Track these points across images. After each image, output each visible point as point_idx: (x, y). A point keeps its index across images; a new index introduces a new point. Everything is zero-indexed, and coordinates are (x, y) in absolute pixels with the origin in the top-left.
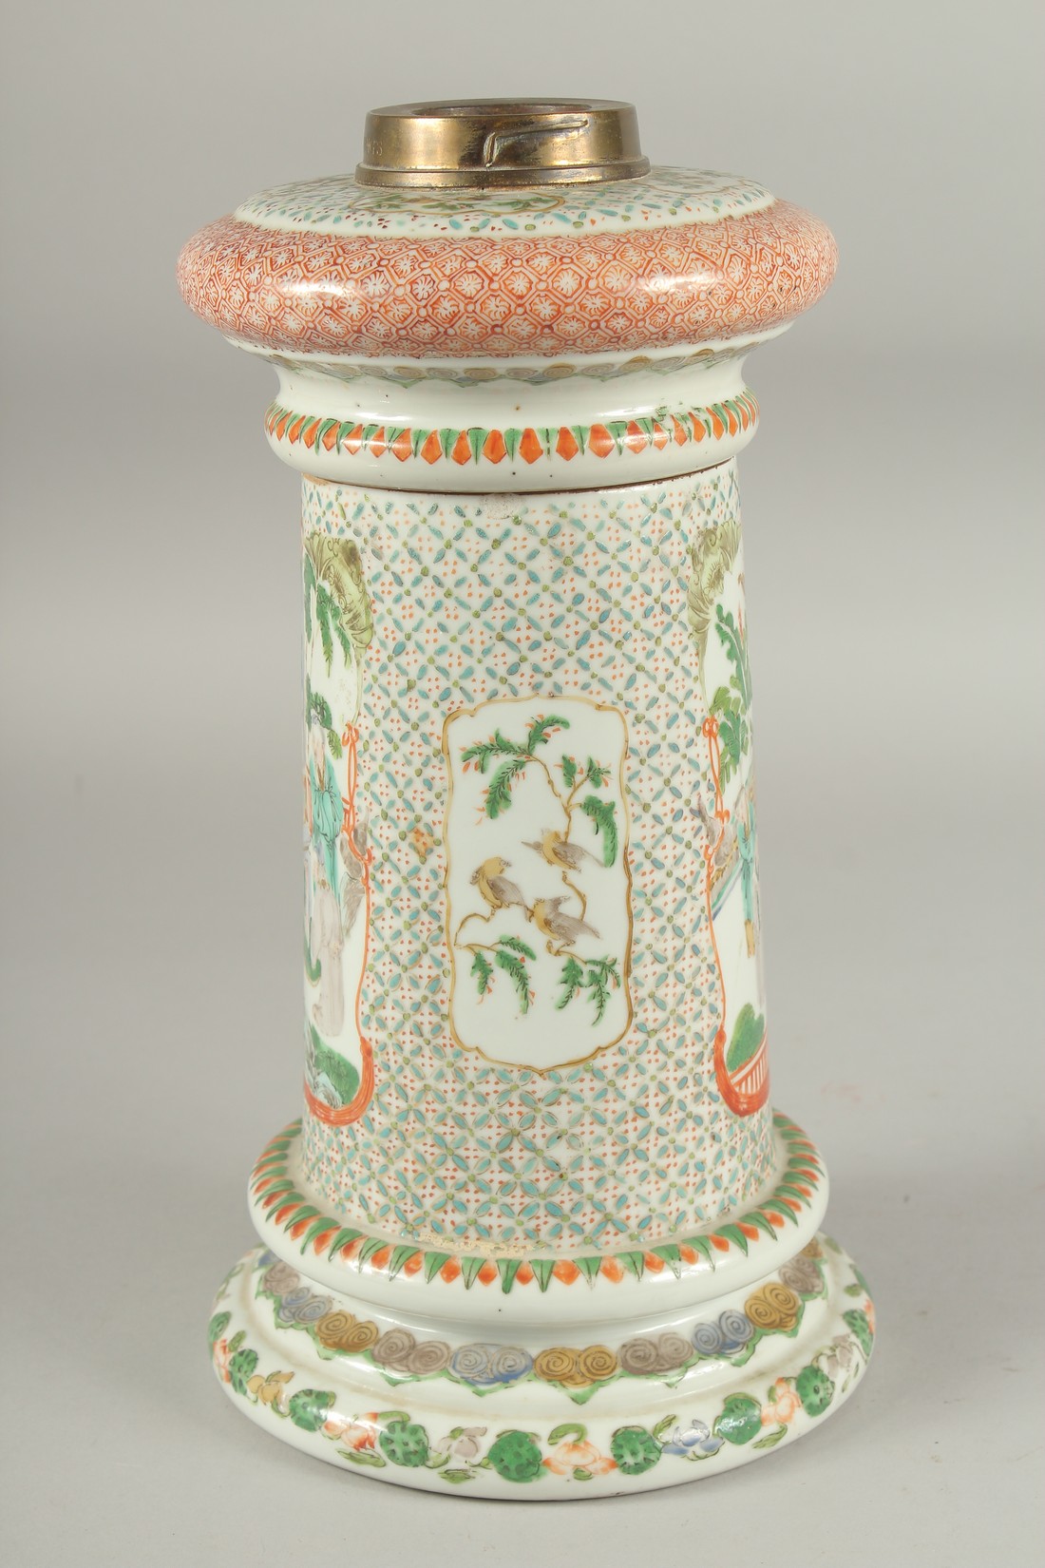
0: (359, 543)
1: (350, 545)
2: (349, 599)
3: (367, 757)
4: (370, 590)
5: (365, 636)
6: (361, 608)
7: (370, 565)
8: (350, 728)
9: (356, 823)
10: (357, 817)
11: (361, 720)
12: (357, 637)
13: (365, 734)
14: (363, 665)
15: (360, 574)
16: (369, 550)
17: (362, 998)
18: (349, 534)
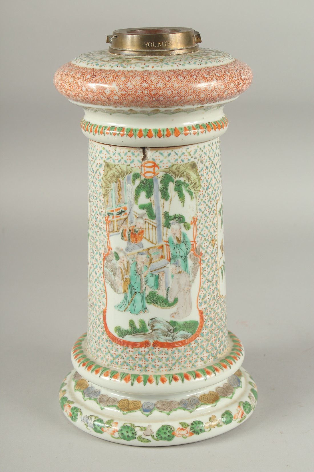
0: (196, 161)
1: (193, 163)
2: (192, 180)
3: (200, 225)
4: (200, 174)
5: (198, 189)
6: (197, 181)
7: (199, 166)
8: (194, 218)
9: (197, 246)
10: (197, 245)
11: (198, 214)
12: (196, 190)
13: (199, 218)
14: (198, 198)
15: (197, 170)
16: (199, 163)
17: (199, 298)
18: (192, 160)
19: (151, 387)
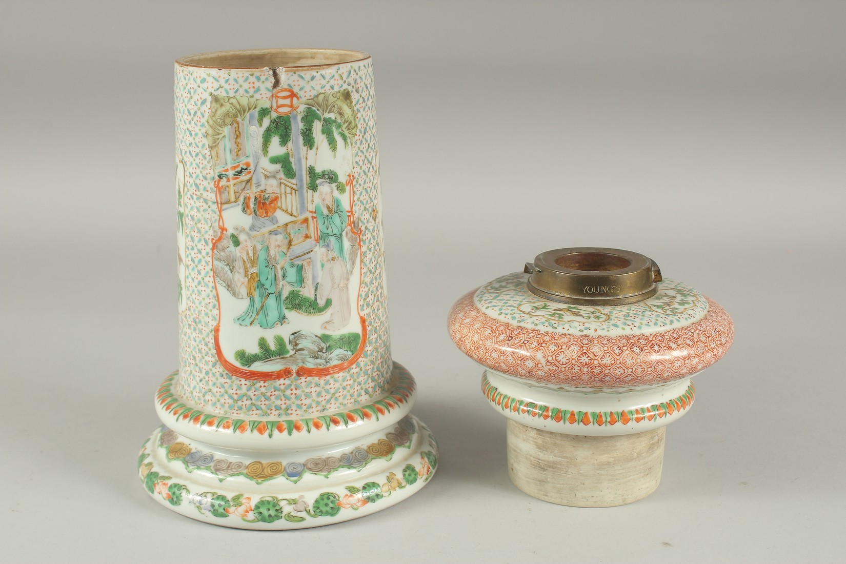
0: (350, 89)
1: (346, 91)
2: (346, 117)
3: (358, 186)
4: (355, 109)
5: (354, 131)
6: (352, 118)
7: (355, 97)
8: (349, 176)
9: (354, 219)
10: (354, 216)
11: (355, 170)
12: (351, 132)
13: (356, 175)
14: (354, 145)
15: (351, 103)
16: (354, 91)
17: (359, 297)
18: (345, 86)
19: (299, 437)
